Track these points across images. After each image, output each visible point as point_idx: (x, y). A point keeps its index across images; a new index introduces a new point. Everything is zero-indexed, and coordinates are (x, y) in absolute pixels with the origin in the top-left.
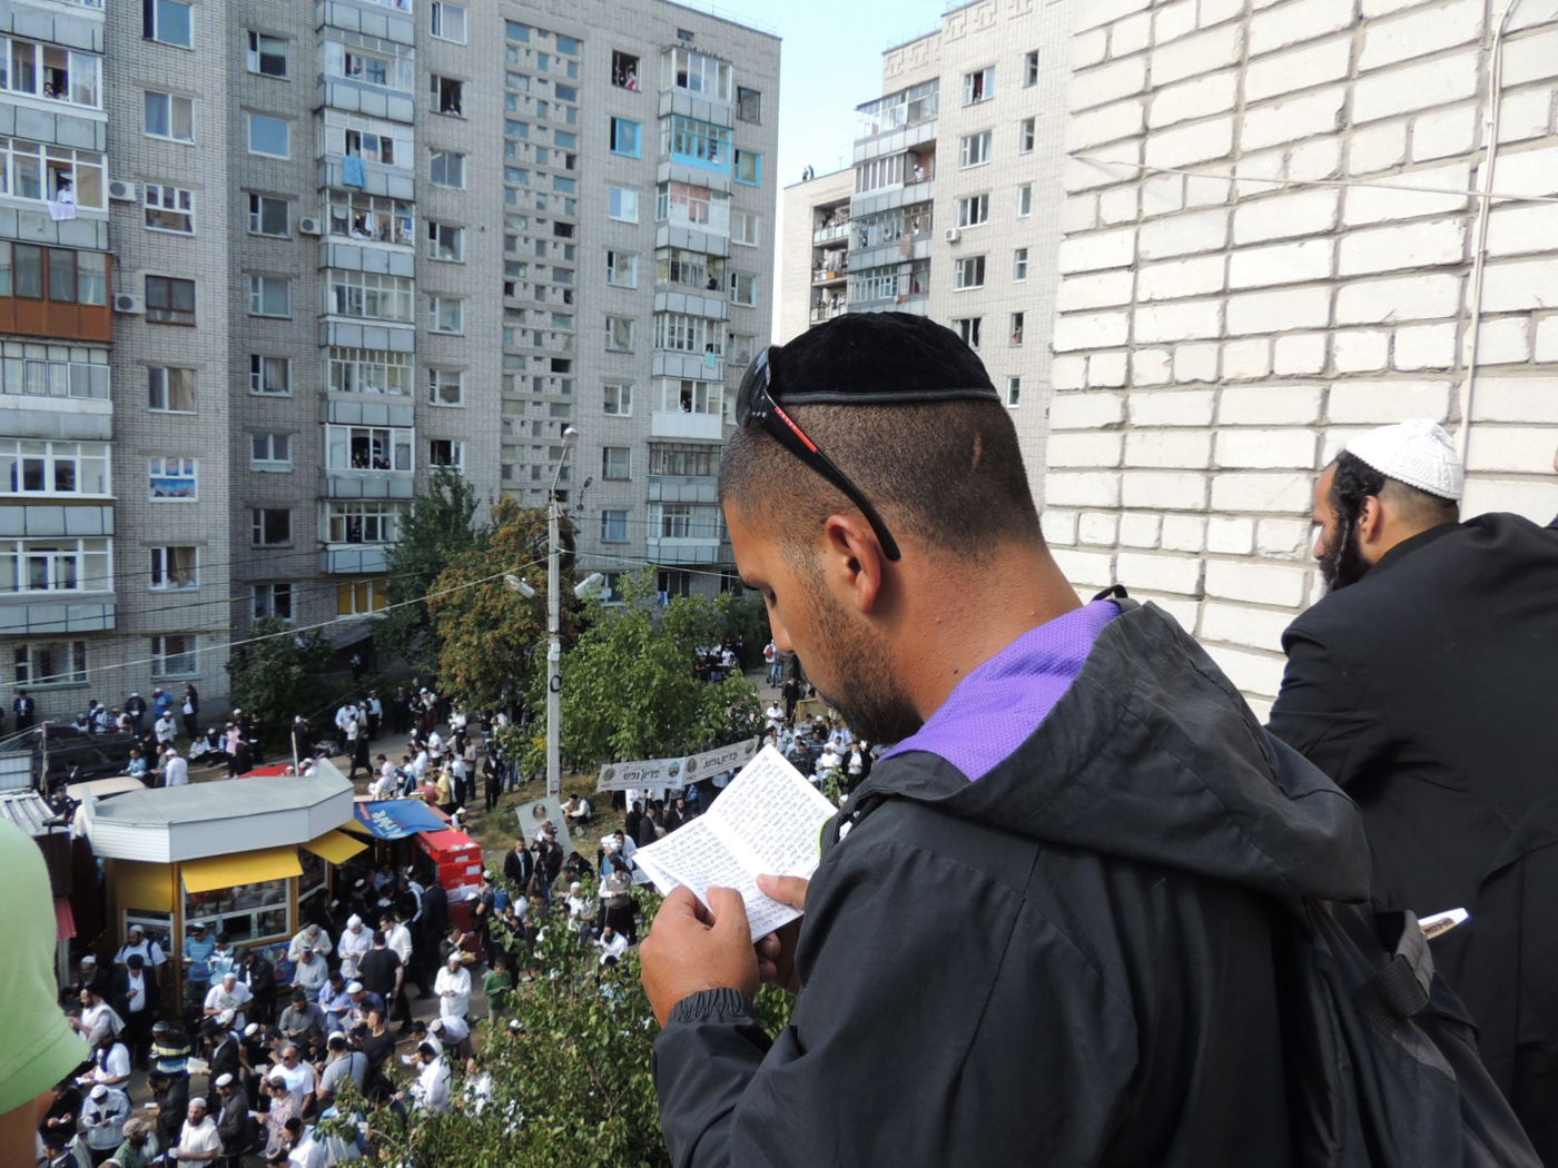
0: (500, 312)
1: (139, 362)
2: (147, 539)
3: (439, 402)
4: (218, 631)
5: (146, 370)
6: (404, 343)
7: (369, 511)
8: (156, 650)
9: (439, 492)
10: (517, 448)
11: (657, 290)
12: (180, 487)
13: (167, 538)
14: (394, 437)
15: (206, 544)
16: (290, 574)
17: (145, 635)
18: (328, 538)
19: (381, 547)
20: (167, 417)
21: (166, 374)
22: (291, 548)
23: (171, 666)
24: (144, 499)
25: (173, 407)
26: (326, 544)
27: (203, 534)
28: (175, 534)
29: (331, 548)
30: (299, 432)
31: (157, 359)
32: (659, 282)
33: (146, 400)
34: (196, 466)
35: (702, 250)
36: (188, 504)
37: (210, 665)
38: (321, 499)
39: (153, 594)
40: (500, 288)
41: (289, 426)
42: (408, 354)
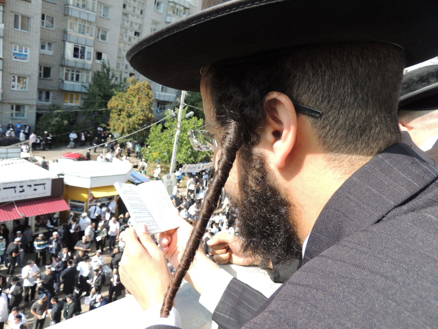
0: (121, 13)
1: (12, 12)
2: (12, 72)
3: (100, 39)
4: (32, 105)
5: (14, 15)
6: (92, 19)
7: (77, 72)
8: (12, 108)
9: (104, 70)
10: (122, 59)
11: (168, 15)
12: (23, 57)
13: (18, 73)
14: (87, 49)
15: (30, 76)
16: (50, 89)
17: (9, 104)
18: (64, 78)
19: (80, 84)
20: (20, 32)
21: (20, 17)
22: (51, 80)
23: (17, 115)
24: (11, 59)
25: (22, 29)
26: (63, 81)
27: (29, 73)
28: (20, 72)
29: (65, 82)
30: (56, 42)
31: (18, 11)
32: (169, 13)
33: (13, 25)
34: (28, 50)
35: (182, 4)
36: (25, 63)
37: (30, 116)
38: (62, 66)
39: (13, 91)
40: (122, 6)
41: (53, 40)
42: (93, 23)
